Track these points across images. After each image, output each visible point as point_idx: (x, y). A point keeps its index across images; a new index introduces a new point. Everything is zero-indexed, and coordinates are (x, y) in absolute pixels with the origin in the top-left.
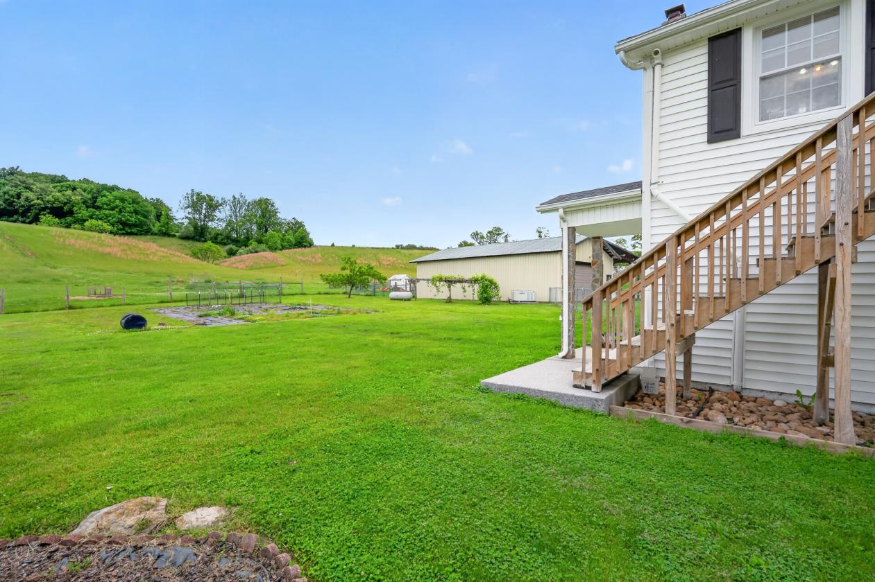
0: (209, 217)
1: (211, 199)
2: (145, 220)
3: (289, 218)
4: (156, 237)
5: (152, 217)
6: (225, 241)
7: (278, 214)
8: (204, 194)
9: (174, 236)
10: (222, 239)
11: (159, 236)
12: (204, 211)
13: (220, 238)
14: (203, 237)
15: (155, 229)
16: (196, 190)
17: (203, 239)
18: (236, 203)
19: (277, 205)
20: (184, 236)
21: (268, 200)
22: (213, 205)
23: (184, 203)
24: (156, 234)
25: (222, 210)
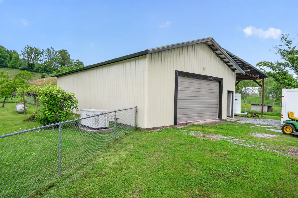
0: (36, 59)
1: (37, 50)
2: (4, 60)
3: (76, 60)
4: (9, 69)
5: (8, 59)
6: (43, 71)
7: (70, 58)
8: (33, 47)
9: (18, 68)
10: (42, 70)
11: (11, 68)
12: (33, 56)
13: (40, 70)
14: (32, 69)
15: (9, 65)
16: (30, 46)
17: (32, 70)
18: (49, 52)
19: (69, 53)
20: (23, 68)
21: (65, 50)
22: (38, 53)
23: (24, 52)
24: (9, 67)
25: (42, 56)
